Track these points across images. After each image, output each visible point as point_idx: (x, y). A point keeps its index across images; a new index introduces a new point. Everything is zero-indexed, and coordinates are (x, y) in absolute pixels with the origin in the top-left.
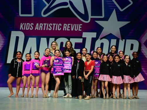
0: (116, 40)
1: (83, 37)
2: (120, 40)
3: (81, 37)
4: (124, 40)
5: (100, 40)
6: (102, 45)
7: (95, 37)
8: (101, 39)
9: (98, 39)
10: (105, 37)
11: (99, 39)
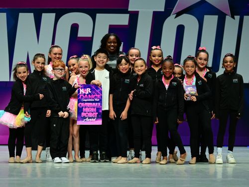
0: (216, 17)
1: (129, 10)
2: (228, 19)
3: (125, 11)
4: (237, 18)
5: (176, 17)
6: (180, 30)
7: (163, 10)
8: (178, 14)
9: (169, 15)
10: (188, 11)
11: (172, 16)
